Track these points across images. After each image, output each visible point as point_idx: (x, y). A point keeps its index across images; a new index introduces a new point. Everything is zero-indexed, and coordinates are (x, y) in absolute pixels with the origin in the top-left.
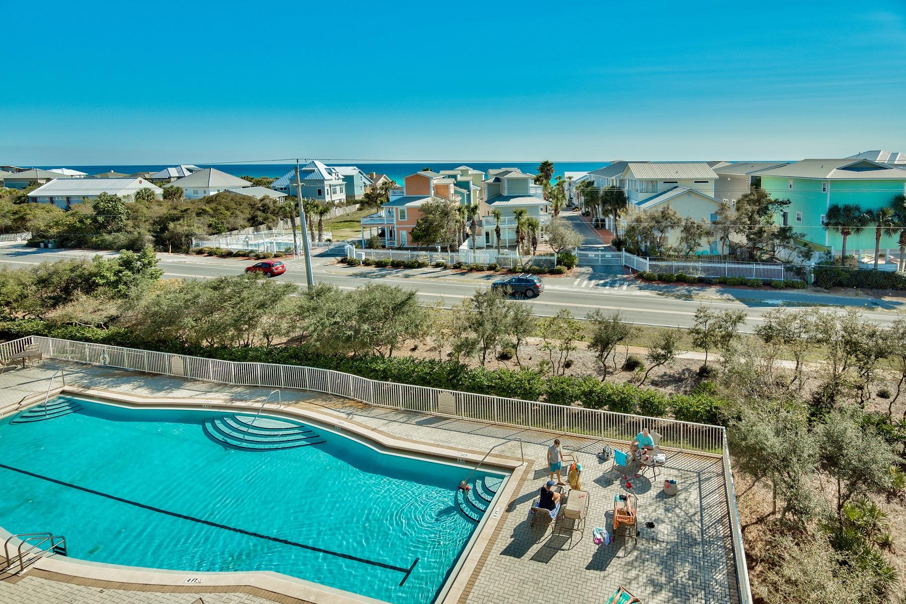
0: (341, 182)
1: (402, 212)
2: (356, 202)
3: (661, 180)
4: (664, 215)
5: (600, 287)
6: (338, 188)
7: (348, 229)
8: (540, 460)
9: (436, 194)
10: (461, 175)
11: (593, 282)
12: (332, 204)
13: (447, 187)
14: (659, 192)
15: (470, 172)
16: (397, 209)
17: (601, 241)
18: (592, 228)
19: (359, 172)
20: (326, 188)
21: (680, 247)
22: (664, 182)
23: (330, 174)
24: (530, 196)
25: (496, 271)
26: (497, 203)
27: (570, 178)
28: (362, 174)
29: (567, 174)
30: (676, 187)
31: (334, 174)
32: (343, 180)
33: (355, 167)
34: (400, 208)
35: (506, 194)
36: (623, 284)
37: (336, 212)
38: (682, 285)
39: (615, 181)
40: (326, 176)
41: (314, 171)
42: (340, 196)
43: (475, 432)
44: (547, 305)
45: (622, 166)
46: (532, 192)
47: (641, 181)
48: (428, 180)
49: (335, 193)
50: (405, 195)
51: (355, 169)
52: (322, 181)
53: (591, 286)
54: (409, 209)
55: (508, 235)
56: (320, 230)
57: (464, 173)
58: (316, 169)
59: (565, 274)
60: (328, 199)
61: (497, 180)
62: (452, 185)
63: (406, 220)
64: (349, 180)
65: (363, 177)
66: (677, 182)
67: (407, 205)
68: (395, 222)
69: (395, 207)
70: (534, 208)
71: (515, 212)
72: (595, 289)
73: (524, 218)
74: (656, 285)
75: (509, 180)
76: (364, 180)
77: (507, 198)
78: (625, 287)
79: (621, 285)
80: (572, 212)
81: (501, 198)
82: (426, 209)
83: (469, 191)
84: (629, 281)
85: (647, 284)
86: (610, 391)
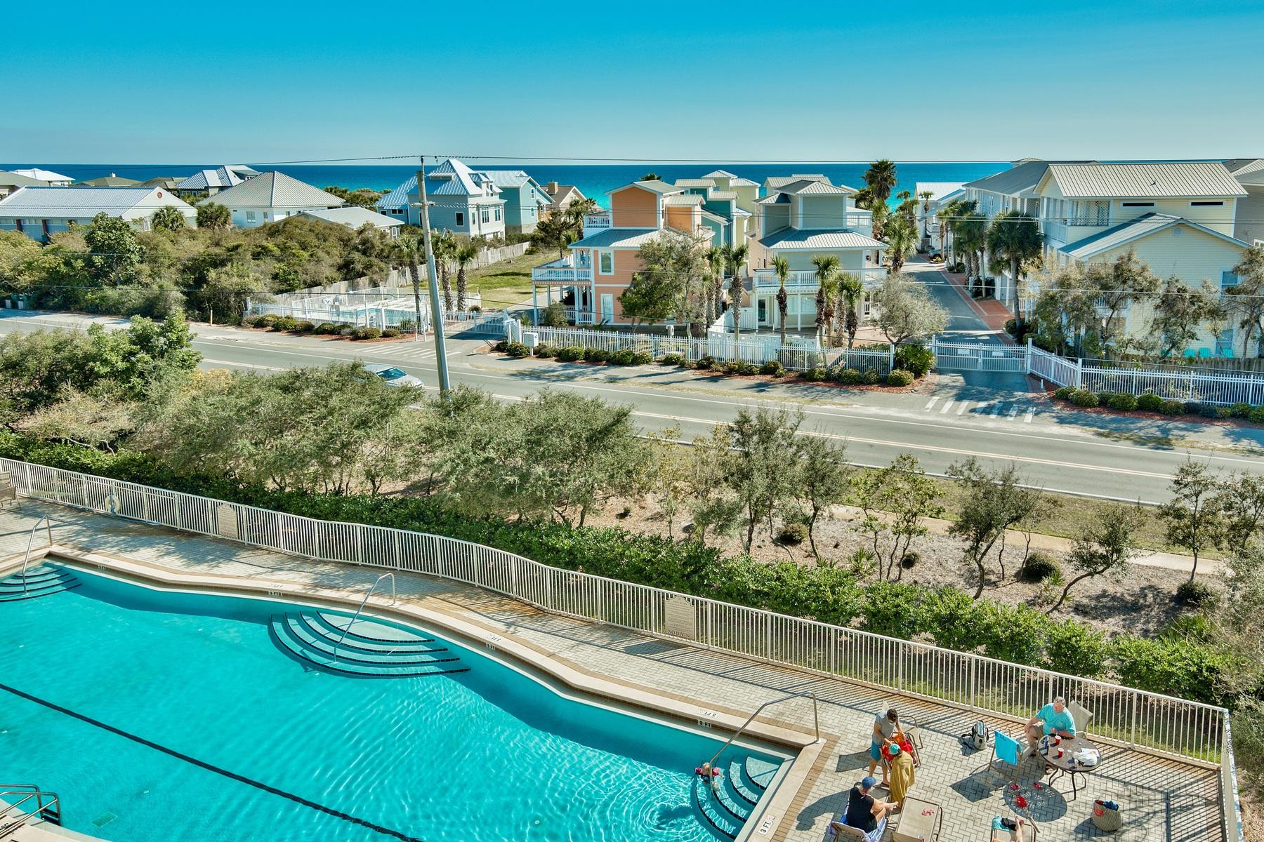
0: (496, 199)
1: (606, 258)
2: (522, 239)
3: (1117, 199)
4: (1121, 273)
5: (977, 415)
6: (492, 212)
7: (508, 289)
8: (850, 736)
9: (669, 225)
10: (716, 189)
11: (965, 405)
12: (481, 241)
13: (688, 211)
14: (1111, 226)
15: (732, 183)
16: (596, 252)
17: (985, 324)
18: (967, 298)
19: (529, 181)
20: (472, 211)
21: (1151, 340)
22: (1125, 205)
23: (478, 184)
24: (846, 231)
25: (776, 377)
26: (782, 245)
27: (927, 195)
28: (534, 186)
29: (922, 187)
30: (1150, 215)
31: (484, 186)
32: (501, 196)
33: (522, 172)
34: (602, 250)
35: (799, 226)
36: (1025, 411)
37: (489, 258)
38: (1151, 417)
39: (1019, 201)
40: (472, 188)
41: (448, 179)
42: (496, 227)
43: (731, 675)
44: (871, 446)
45: (1037, 170)
46: (850, 222)
47: (1075, 201)
48: (652, 197)
49: (486, 220)
50: (611, 227)
51: (521, 176)
52: (464, 197)
53: (960, 413)
54: (618, 252)
55: (801, 307)
56: (461, 289)
57: (721, 184)
58: (453, 175)
59: (909, 387)
60: (474, 231)
61: (784, 198)
62: (698, 208)
63: (612, 273)
64: (510, 195)
65: (535, 191)
66: (1152, 205)
67: (614, 245)
68: (592, 278)
69: (592, 249)
70: (853, 255)
71: (818, 263)
72: (969, 418)
73: (833, 275)
74: (1094, 415)
75: (807, 198)
76: (538, 197)
77: (803, 235)
78: (1029, 417)
79: (1022, 412)
80: (928, 264)
81: (788, 233)
82: (649, 255)
83: (730, 220)
84: (1037, 405)
85: (1075, 412)
86: (989, 619)
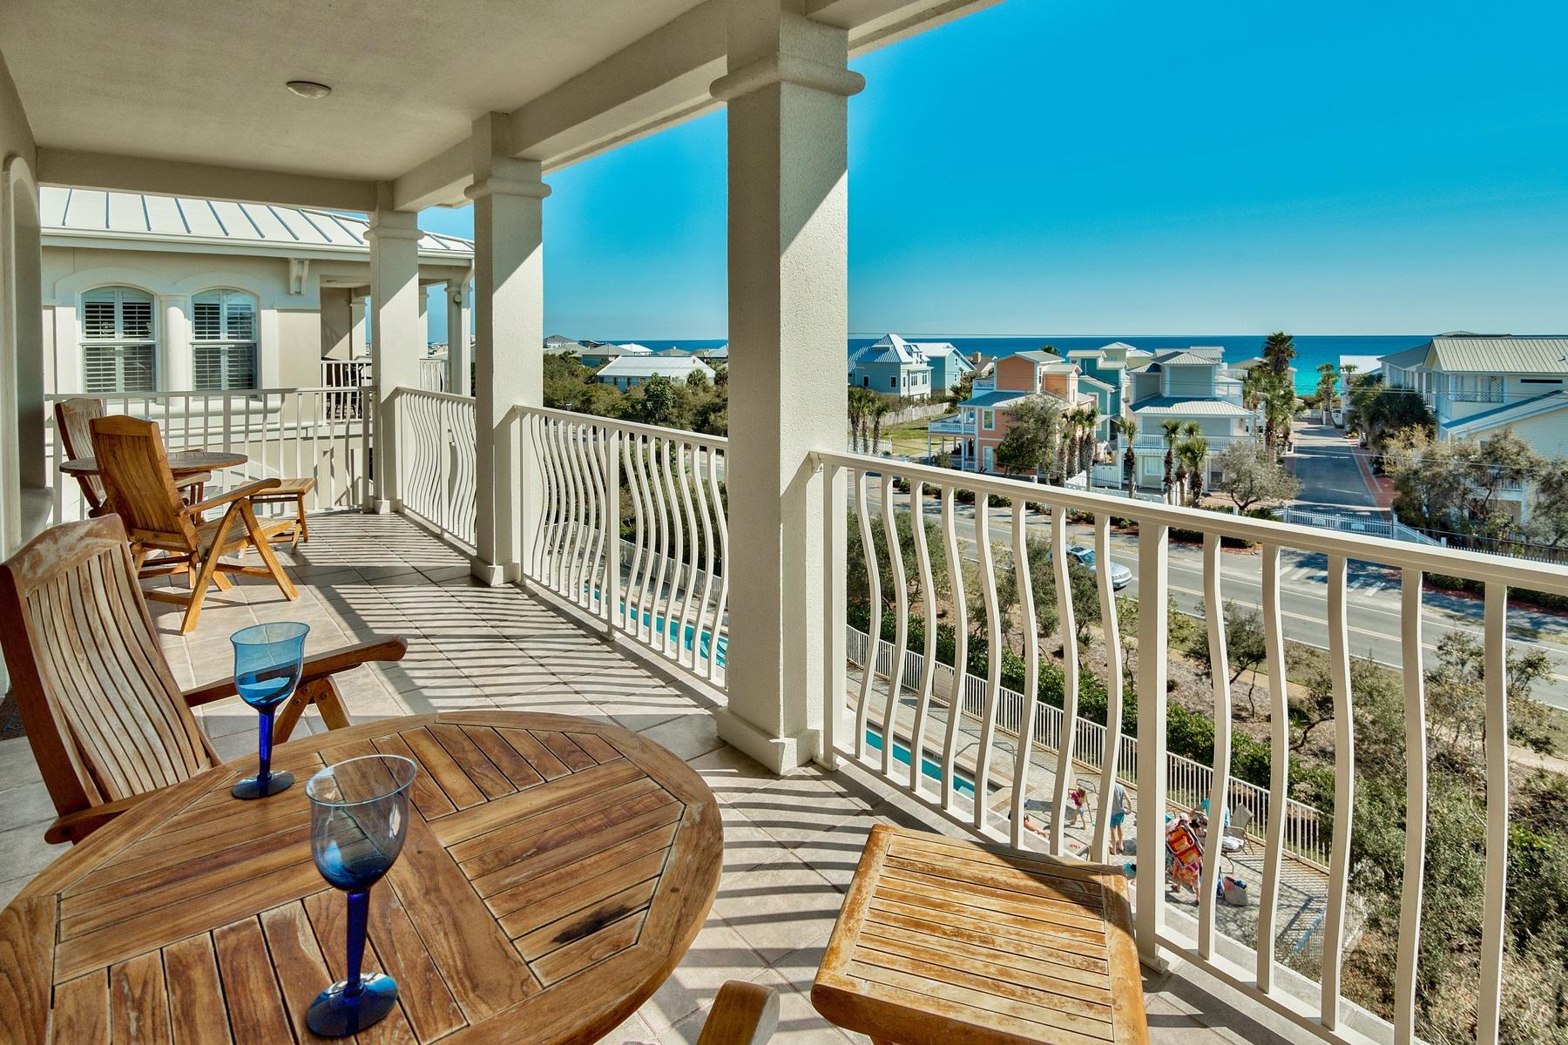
0: (924, 366)
1: (988, 414)
2: (942, 401)
3: (1512, 375)
4: (1492, 452)
5: (1313, 582)
6: (920, 376)
7: (920, 440)
9: (1046, 391)
10: (1105, 359)
11: (1305, 571)
12: (909, 401)
13: (1064, 378)
14: (1507, 402)
15: (1128, 354)
16: (980, 411)
17: (1374, 501)
18: (1366, 473)
19: (954, 351)
20: (903, 375)
21: (1534, 525)
22: (1523, 381)
23: (910, 354)
24: (1215, 399)
25: (1120, 528)
26: (1147, 410)
27: (1349, 368)
28: (958, 355)
29: (1345, 360)
30: (1558, 392)
31: (915, 355)
32: (929, 364)
33: (949, 344)
34: (985, 409)
35: (1166, 394)
36: (1370, 585)
37: (914, 414)
38: (1526, 608)
39: (1416, 375)
40: (904, 357)
41: (887, 349)
42: (925, 390)
44: (1184, 594)
46: (1219, 391)
47: (1461, 376)
48: (1031, 365)
49: (915, 383)
50: (995, 390)
51: (948, 347)
52: (898, 364)
53: (1294, 578)
54: (997, 411)
55: (1151, 466)
56: (876, 437)
57: (1112, 356)
58: (891, 346)
59: (1249, 550)
60: (904, 392)
61: (1156, 368)
62: (1074, 375)
63: (993, 429)
64: (937, 364)
65: (959, 360)
66: (1560, 382)
67: (995, 405)
68: (976, 432)
69: (977, 408)
70: (1222, 422)
71: (1166, 427)
72: (1303, 583)
74: (1454, 598)
76: (961, 365)
77: (1169, 402)
78: (1372, 591)
79: (1366, 585)
80: (1342, 439)
81: (1157, 399)
82: (1017, 414)
83: (1118, 387)
84: (1388, 581)
85: (1432, 592)
86: (1194, 729)
